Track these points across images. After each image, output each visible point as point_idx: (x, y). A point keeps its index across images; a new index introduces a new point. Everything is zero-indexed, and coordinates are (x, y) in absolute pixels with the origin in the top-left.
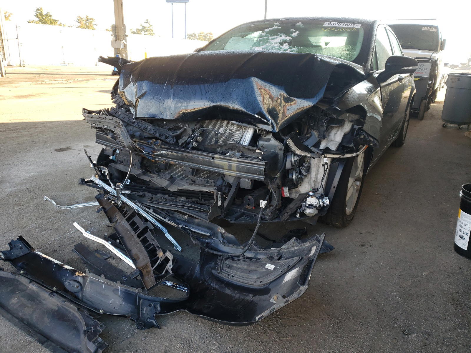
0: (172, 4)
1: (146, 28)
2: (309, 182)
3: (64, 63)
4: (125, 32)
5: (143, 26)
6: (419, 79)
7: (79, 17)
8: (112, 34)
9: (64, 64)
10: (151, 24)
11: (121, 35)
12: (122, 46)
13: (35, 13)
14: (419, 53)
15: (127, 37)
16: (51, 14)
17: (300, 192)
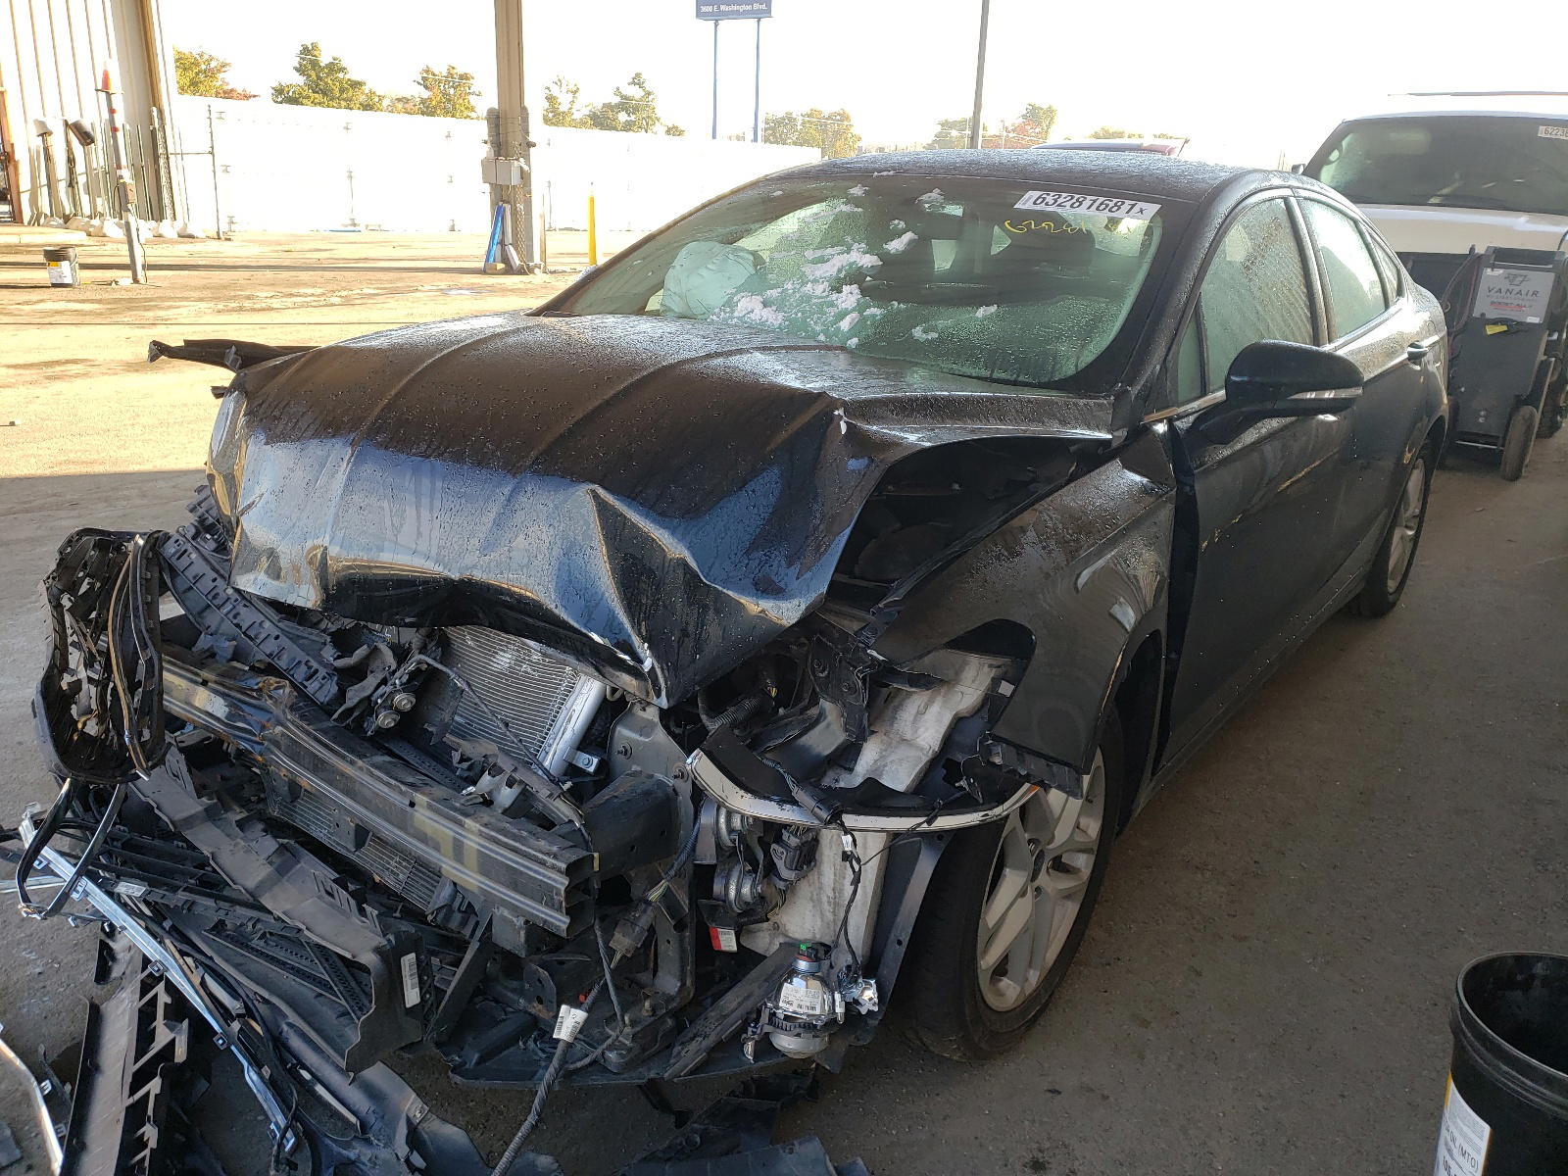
0: (716, 26)
1: (634, 102)
2: (816, 902)
3: (355, 225)
4: (528, 133)
5: (624, 93)
6: (1505, 328)
7: (427, 71)
8: (486, 138)
9: (352, 228)
10: (648, 86)
11: (515, 142)
12: (515, 180)
13: (296, 62)
14: (1517, 228)
15: (532, 149)
16: (344, 64)
17: (786, 931)
